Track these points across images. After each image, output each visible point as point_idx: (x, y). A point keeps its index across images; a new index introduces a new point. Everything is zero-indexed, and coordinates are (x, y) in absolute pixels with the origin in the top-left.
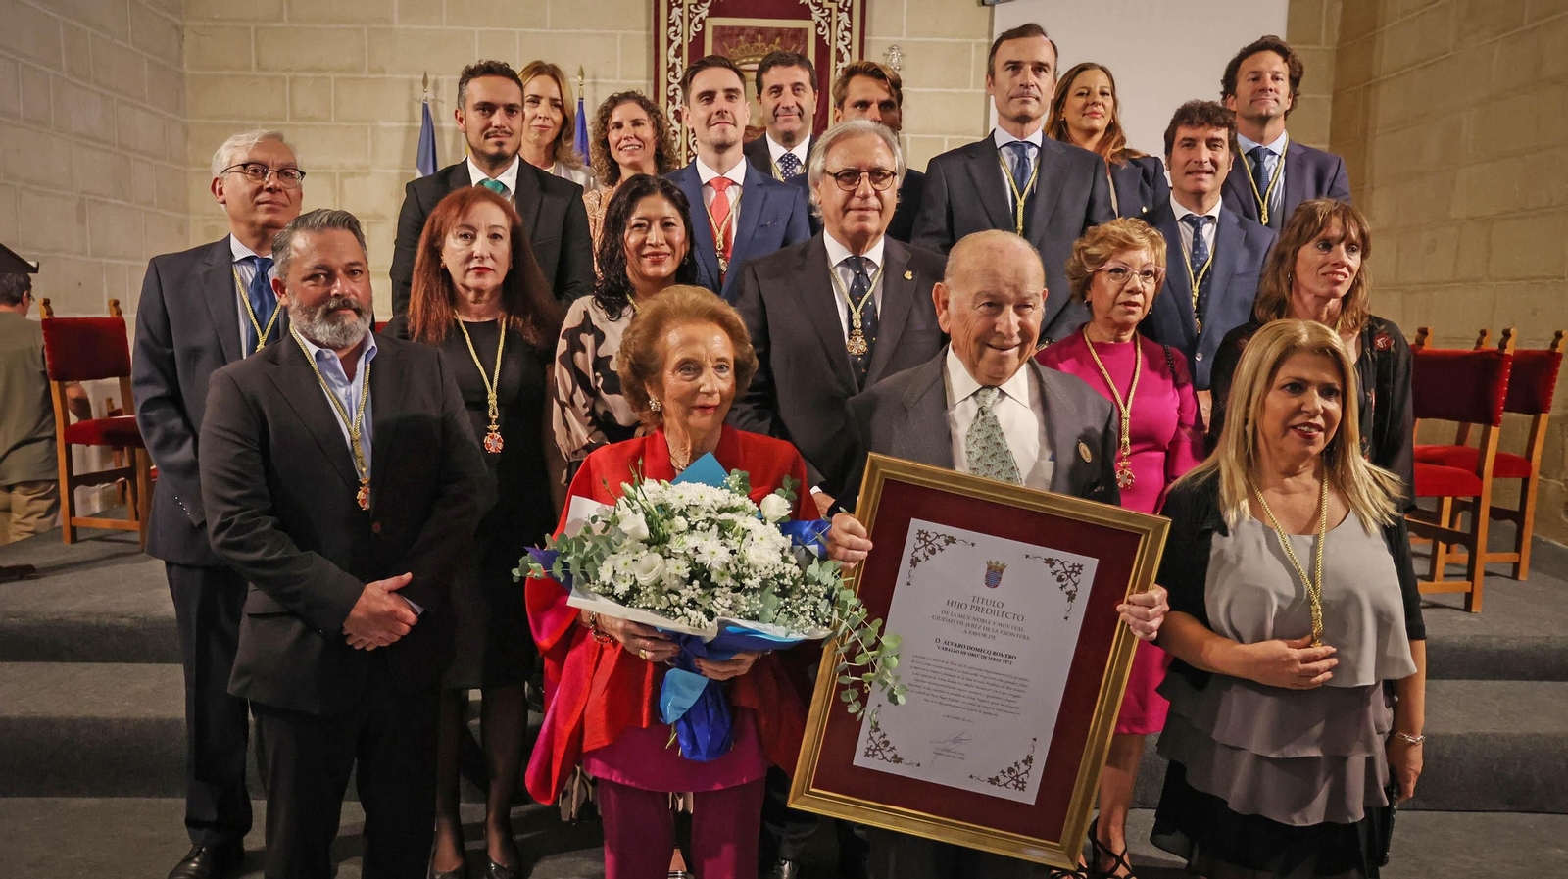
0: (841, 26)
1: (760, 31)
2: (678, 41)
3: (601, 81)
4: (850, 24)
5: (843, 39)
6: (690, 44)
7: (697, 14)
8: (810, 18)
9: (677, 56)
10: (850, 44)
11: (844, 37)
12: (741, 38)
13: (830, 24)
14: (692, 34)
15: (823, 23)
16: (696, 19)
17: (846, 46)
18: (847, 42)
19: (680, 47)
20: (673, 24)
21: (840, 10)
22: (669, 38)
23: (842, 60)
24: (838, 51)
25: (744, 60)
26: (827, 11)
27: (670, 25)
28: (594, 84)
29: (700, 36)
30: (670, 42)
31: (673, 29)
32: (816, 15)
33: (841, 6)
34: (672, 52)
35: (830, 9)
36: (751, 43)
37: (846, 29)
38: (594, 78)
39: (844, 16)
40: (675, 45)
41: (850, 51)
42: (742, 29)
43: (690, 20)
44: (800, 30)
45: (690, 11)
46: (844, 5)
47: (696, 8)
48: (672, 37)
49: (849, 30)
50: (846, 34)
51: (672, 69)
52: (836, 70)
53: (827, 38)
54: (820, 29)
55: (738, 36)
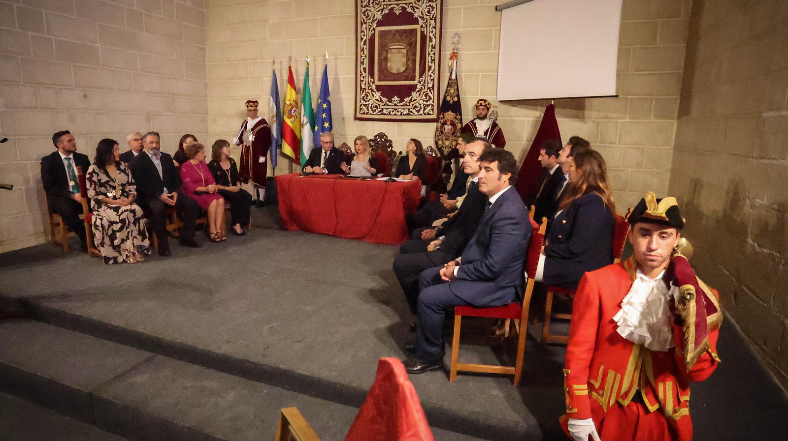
0: (432, 26)
1: (397, 31)
2: (365, 38)
3: (338, 57)
4: (436, 25)
5: (432, 32)
6: (369, 39)
7: (372, 26)
8: (418, 24)
9: (364, 45)
10: (435, 34)
11: (432, 31)
12: (389, 35)
13: (426, 26)
14: (370, 35)
15: (424, 26)
16: (372, 28)
17: (433, 35)
18: (434, 33)
19: (366, 40)
20: (363, 31)
21: (431, 19)
22: (361, 37)
23: (432, 41)
24: (430, 37)
25: (391, 45)
26: (425, 20)
27: (362, 32)
28: (336, 58)
29: (373, 35)
30: (362, 39)
31: (363, 33)
32: (421, 22)
33: (431, 17)
34: (362, 43)
35: (427, 19)
36: (394, 37)
37: (434, 27)
38: (336, 56)
39: (433, 22)
40: (364, 40)
41: (435, 37)
42: (390, 31)
43: (369, 29)
44: (414, 29)
45: (369, 25)
46: (433, 17)
47: (372, 24)
48: (363, 37)
49: (435, 28)
50: (434, 30)
51: (362, 50)
52: (429, 46)
53: (425, 32)
54: (423, 28)
55: (388, 34)
